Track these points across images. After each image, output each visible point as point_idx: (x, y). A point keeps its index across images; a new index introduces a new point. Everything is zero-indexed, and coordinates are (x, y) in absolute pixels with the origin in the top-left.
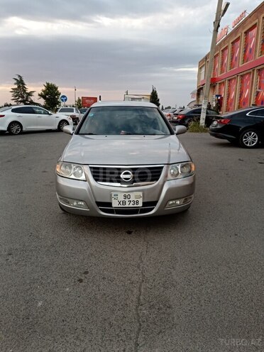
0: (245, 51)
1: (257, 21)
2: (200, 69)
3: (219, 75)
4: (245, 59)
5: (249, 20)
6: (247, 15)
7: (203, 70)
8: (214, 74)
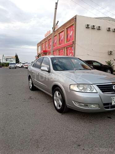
0: (59, 41)
1: (64, 29)
2: (38, 47)
3: (48, 49)
4: (60, 43)
5: (60, 29)
6: (59, 27)
7: (40, 47)
8: (45, 49)
